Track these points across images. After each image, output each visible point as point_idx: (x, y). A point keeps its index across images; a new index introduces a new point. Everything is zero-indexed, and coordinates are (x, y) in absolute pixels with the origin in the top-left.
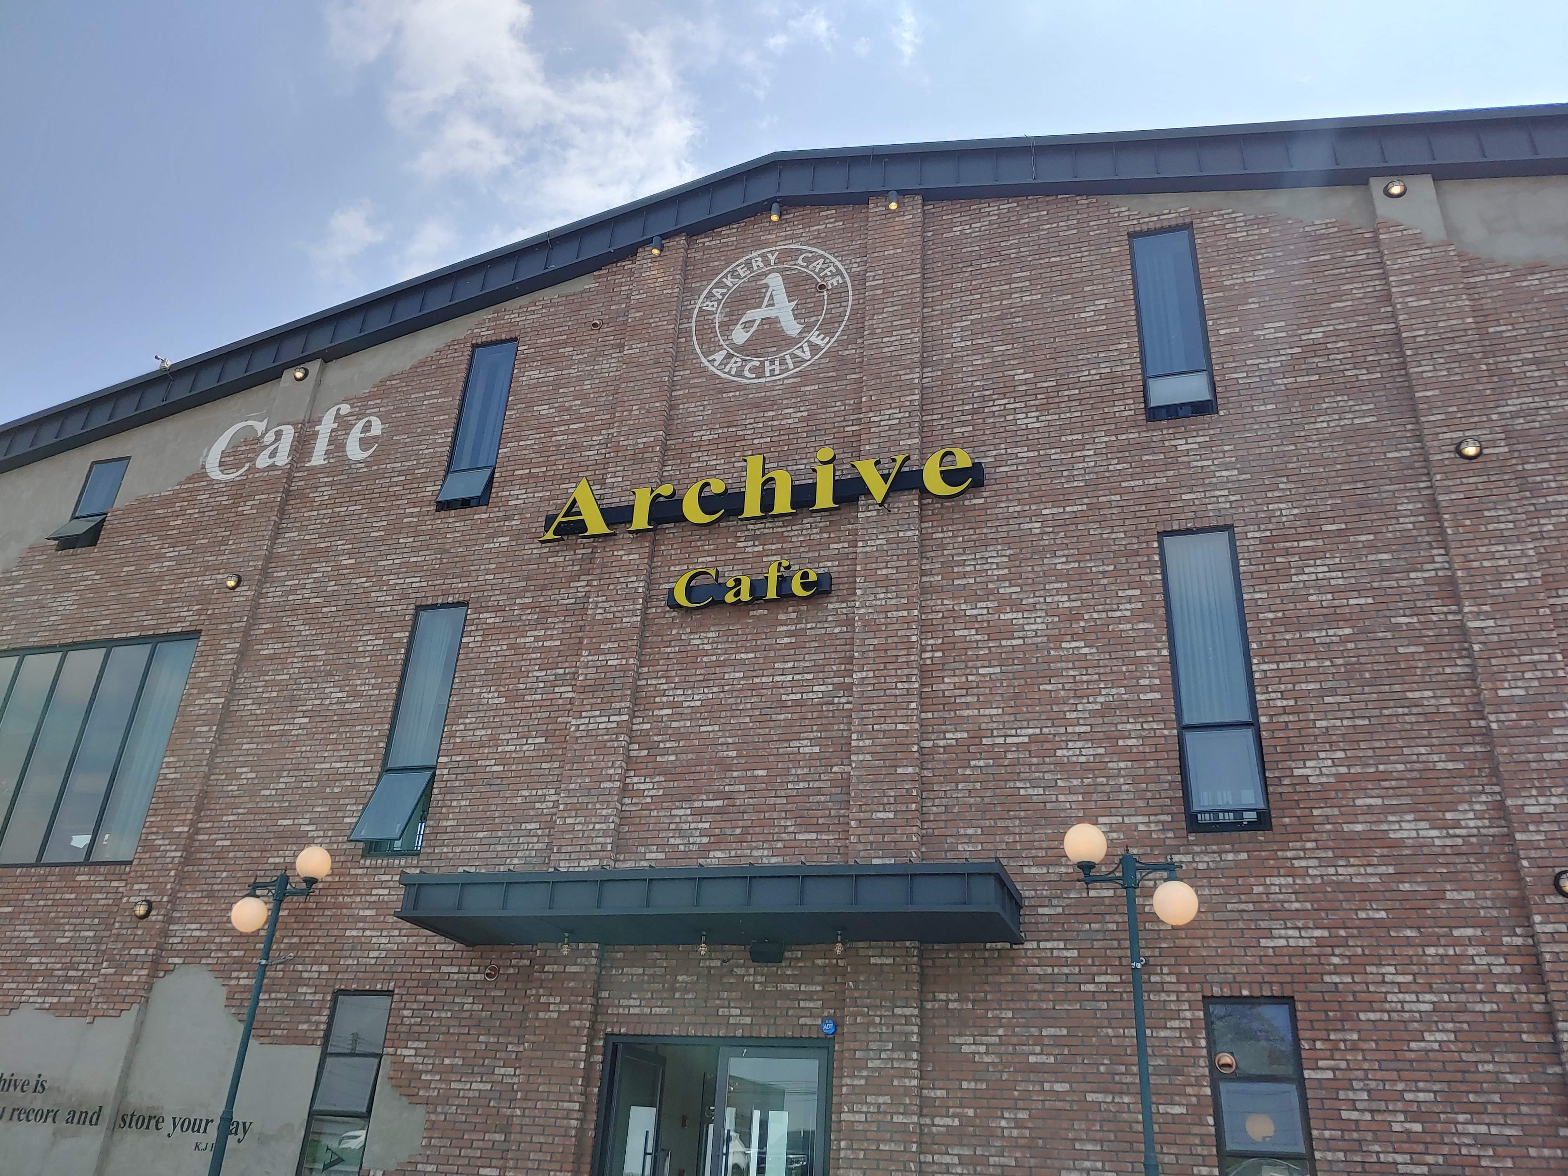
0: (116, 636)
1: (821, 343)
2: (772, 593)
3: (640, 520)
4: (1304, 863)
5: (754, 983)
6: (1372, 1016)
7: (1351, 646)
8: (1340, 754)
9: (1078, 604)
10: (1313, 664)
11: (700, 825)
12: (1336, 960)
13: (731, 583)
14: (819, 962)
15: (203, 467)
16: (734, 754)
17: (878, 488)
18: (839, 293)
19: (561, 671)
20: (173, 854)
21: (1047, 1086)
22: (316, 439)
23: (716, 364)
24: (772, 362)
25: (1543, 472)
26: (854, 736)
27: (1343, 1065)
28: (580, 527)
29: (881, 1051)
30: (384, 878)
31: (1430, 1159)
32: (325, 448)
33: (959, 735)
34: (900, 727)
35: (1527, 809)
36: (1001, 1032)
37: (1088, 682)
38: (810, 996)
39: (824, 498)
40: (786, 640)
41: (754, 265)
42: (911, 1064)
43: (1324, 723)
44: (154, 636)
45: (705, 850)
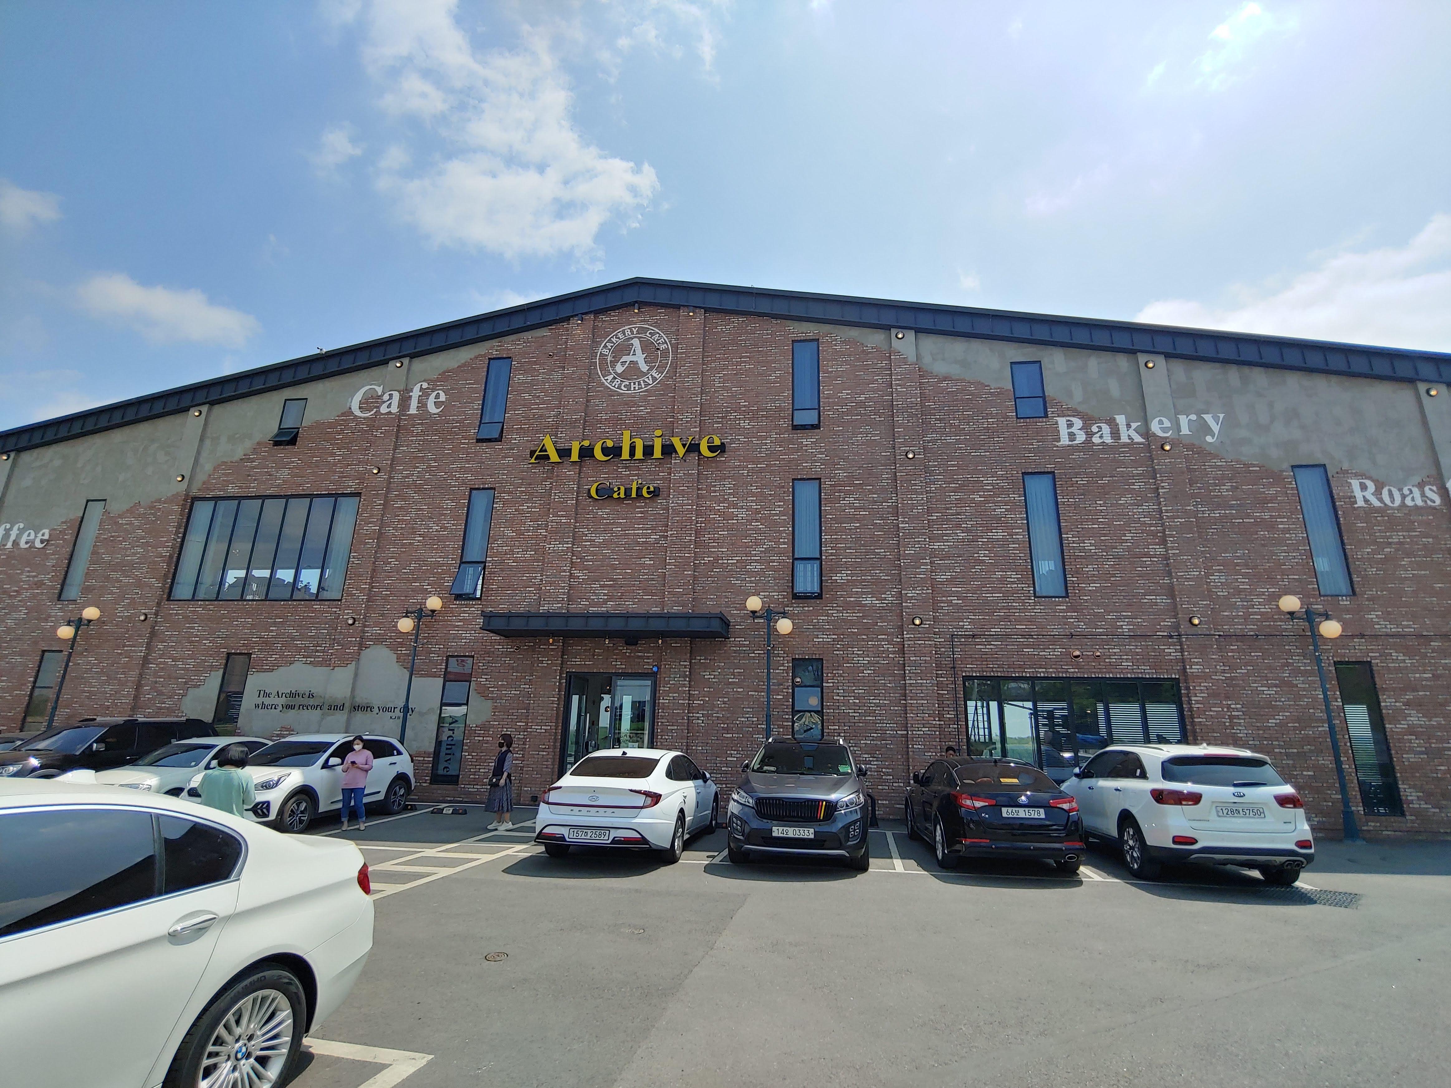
0: (315, 493)
1: (658, 377)
2: (634, 495)
3: (575, 456)
4: (832, 612)
5: (626, 653)
6: (848, 665)
7: (858, 530)
8: (849, 572)
9: (759, 507)
10: (844, 537)
11: (604, 591)
12: (838, 646)
13: (616, 489)
14: (652, 645)
15: (350, 408)
16: (617, 563)
17: (681, 451)
18: (665, 352)
19: (540, 523)
20: (363, 597)
21: (735, 690)
22: (411, 400)
23: (609, 381)
24: (634, 384)
25: (935, 466)
26: (668, 558)
27: (836, 681)
28: (547, 457)
29: (675, 678)
30: (465, 609)
31: (860, 711)
32: (417, 405)
33: (709, 559)
34: (686, 555)
35: (908, 595)
36: (719, 671)
37: (761, 539)
38: (648, 658)
39: (657, 453)
40: (640, 515)
41: (626, 333)
42: (686, 682)
43: (845, 560)
44: (336, 494)
45: (605, 602)
